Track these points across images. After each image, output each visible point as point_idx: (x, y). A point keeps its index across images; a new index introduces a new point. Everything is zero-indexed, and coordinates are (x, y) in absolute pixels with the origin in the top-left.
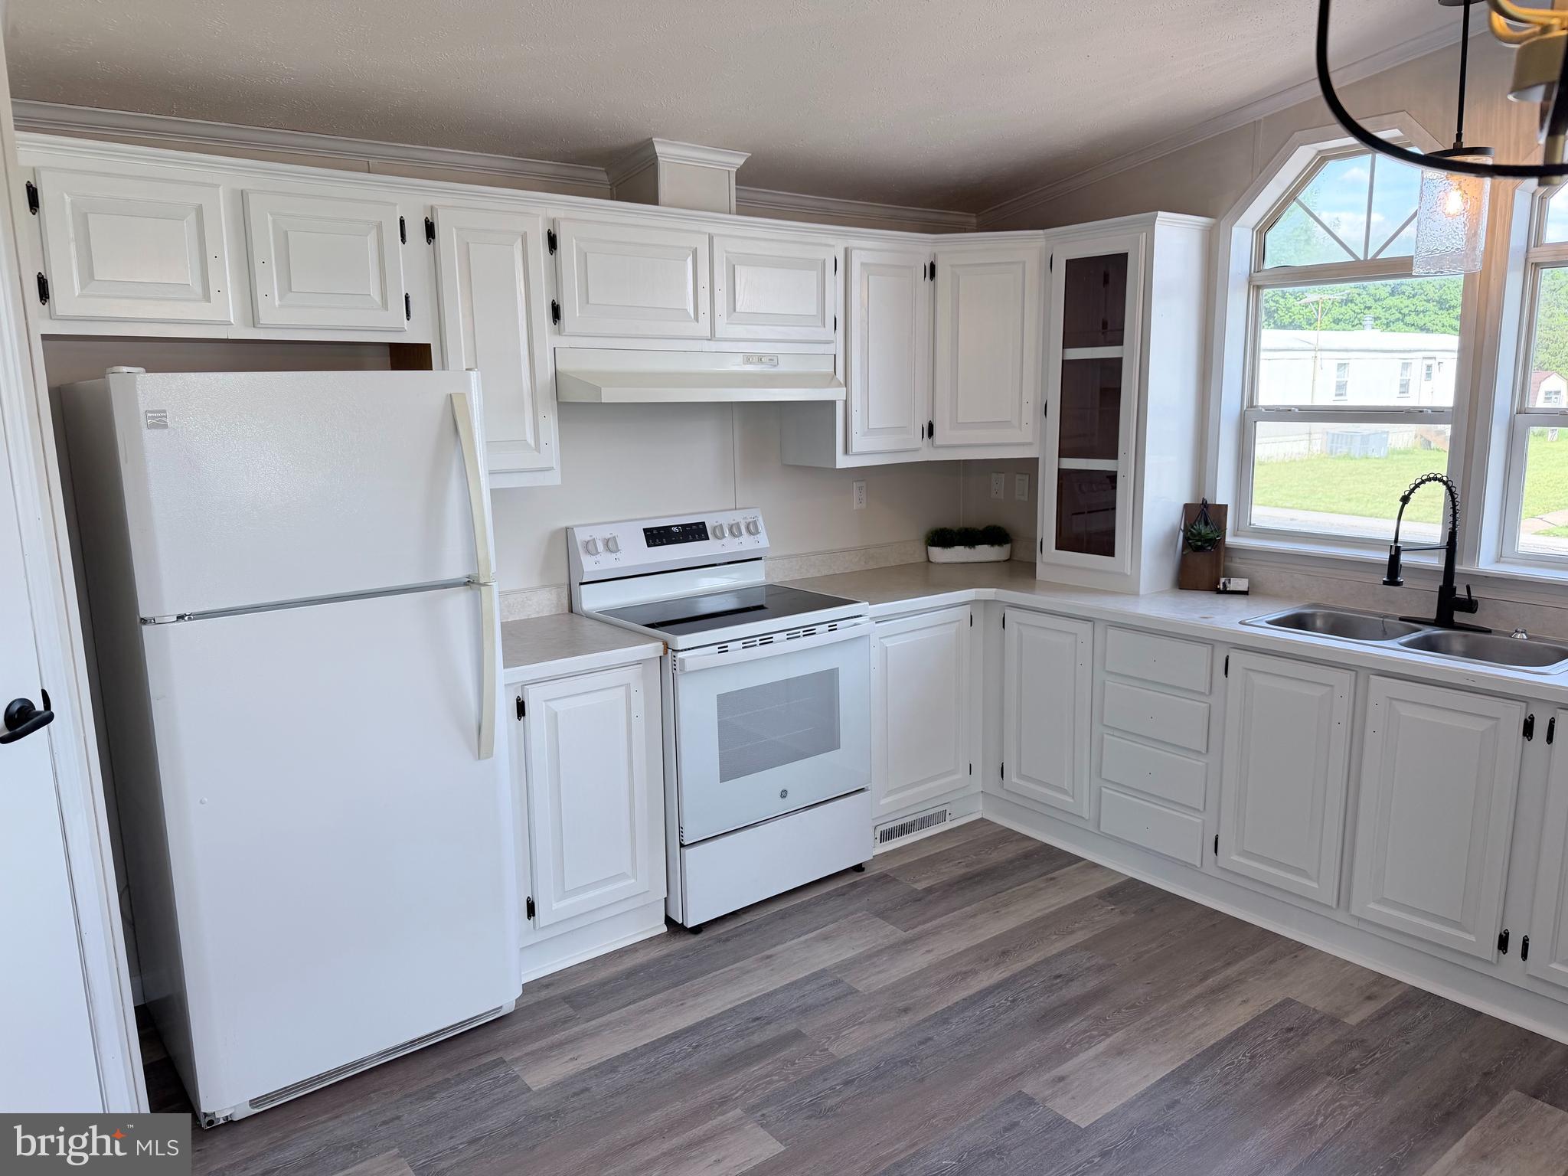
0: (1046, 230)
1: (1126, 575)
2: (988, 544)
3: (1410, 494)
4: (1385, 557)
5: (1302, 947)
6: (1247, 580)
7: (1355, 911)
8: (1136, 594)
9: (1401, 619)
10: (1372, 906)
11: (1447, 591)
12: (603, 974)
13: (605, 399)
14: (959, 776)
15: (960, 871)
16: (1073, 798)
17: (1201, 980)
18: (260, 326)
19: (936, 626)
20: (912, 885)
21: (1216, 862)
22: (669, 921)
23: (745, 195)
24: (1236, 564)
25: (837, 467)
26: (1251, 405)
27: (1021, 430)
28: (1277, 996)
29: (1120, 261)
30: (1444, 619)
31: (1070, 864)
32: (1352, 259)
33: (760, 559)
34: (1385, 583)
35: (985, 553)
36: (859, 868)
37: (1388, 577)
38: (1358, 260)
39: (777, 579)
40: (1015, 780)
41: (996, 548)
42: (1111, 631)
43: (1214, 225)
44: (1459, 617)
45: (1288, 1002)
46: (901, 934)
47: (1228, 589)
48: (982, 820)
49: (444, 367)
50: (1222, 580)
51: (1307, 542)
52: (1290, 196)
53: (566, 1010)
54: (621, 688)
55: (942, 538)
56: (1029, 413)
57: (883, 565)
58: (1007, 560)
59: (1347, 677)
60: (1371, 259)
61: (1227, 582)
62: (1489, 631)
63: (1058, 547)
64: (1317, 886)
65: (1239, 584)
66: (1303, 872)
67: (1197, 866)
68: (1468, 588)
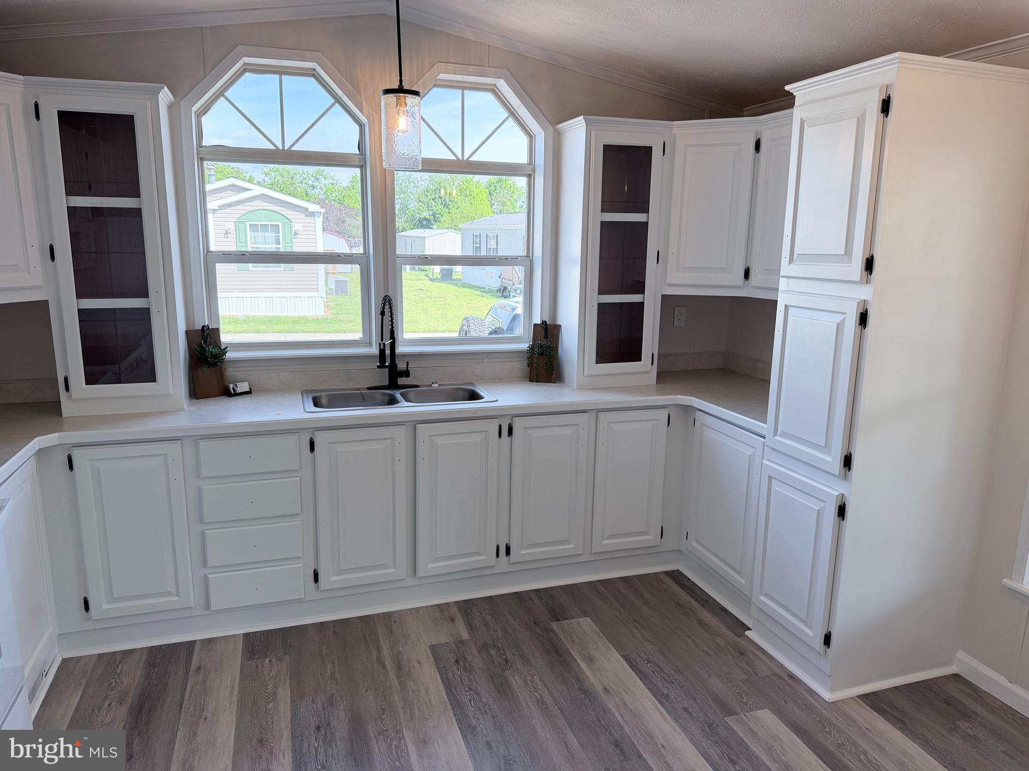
0: (25, 77)
1: (169, 395)
3: (383, 309)
6: (247, 383)
7: (419, 573)
8: (182, 410)
10: (430, 566)
11: (393, 367)
17: (383, 667)
21: (318, 589)
24: (233, 372)
26: (209, 252)
27: (28, 273)
28: (424, 648)
29: (127, 122)
30: (394, 384)
37: (380, 363)
38: (278, 149)
40: (105, 606)
42: (202, 444)
44: (401, 381)
47: (237, 392)
50: (231, 386)
51: (271, 350)
56: (36, 255)
60: (287, 150)
61: (235, 387)
62: (418, 386)
63: (88, 382)
64: (393, 570)
65: (243, 387)
66: (384, 566)
67: (302, 599)
68: (408, 363)
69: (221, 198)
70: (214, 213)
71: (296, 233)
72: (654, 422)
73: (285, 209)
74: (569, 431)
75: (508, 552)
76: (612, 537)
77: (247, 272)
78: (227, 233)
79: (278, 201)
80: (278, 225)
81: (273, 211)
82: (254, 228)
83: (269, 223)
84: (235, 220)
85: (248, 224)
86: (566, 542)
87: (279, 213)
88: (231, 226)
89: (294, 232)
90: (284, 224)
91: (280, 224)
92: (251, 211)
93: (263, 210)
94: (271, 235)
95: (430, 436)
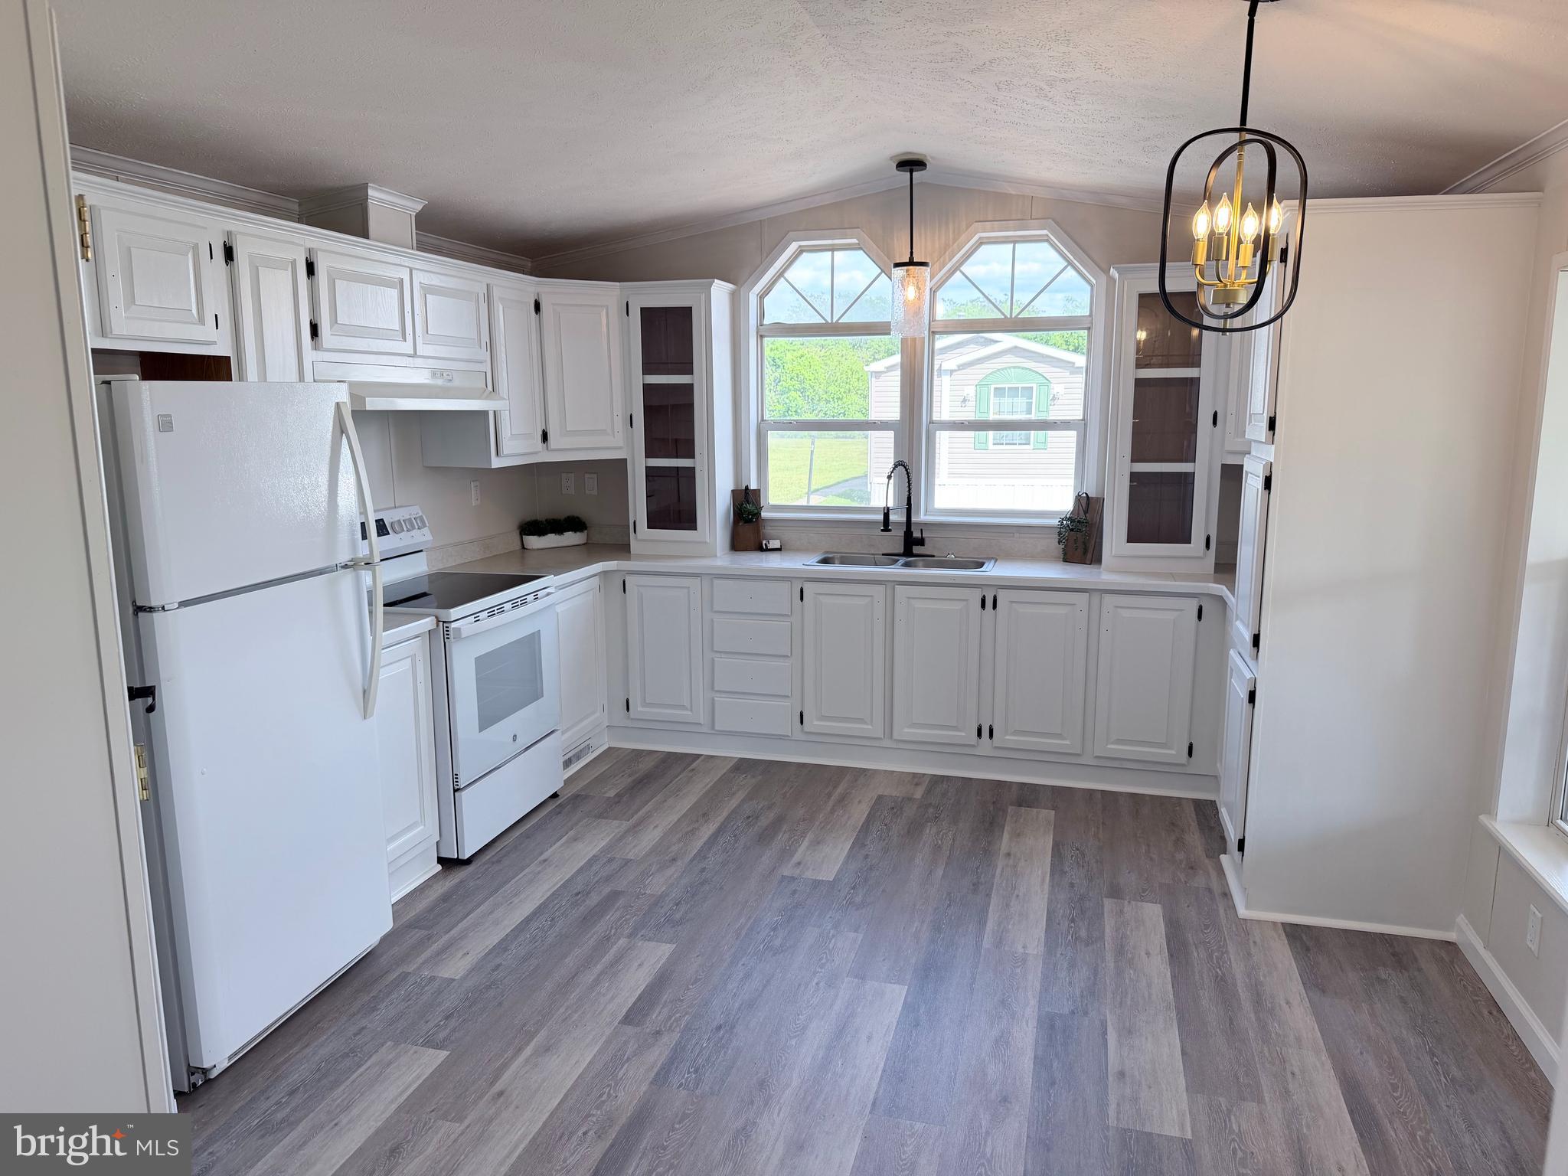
0: (621, 283)
1: (706, 542)
2: (572, 531)
3: (891, 474)
4: (881, 517)
5: (865, 770)
6: (779, 540)
7: (896, 736)
8: (716, 556)
9: (883, 555)
10: (906, 730)
11: (908, 533)
12: (422, 905)
13: (368, 408)
14: (597, 714)
15: (627, 781)
16: (691, 711)
17: (828, 798)
18: (110, 336)
19: (579, 595)
20: (605, 795)
21: (802, 730)
22: (441, 860)
23: (422, 238)
24: (768, 530)
25: (493, 467)
26: (763, 420)
27: (614, 437)
28: (874, 795)
29: (686, 313)
30: (908, 552)
31: (694, 761)
32: (824, 322)
33: (421, 551)
34: (882, 530)
35: (571, 538)
36: (555, 796)
37: (884, 526)
38: (827, 322)
39: (439, 566)
40: (640, 709)
41: (578, 534)
42: (716, 582)
43: (736, 290)
44: (916, 549)
45: (880, 797)
46: (626, 825)
47: (769, 548)
48: (610, 748)
49: (241, 379)
50: (764, 542)
52: (781, 274)
53: (418, 934)
54: (408, 659)
55: (532, 527)
56: (620, 423)
57: (495, 553)
58: (584, 544)
59: (881, 588)
60: (837, 322)
61: (768, 543)
62: (934, 556)
63: (649, 527)
64: (870, 727)
65: (775, 544)
66: (861, 721)
67: (788, 736)
68: (922, 530)
69: (962, 354)
70: (951, 375)
71: (1054, 399)
72: (1178, 613)
73: (1042, 365)
74: (1062, 611)
75: (991, 735)
76: (1119, 741)
77: (985, 451)
78: (964, 400)
79: (1034, 355)
80: (1031, 388)
81: (1026, 369)
82: (999, 392)
83: (1020, 385)
84: (976, 382)
85: (993, 387)
86: (1059, 736)
87: (1034, 371)
88: (970, 391)
89: (1052, 396)
90: (1040, 384)
91: (1034, 386)
92: (998, 370)
93: (1014, 367)
94: (1021, 402)
95: (909, 598)
